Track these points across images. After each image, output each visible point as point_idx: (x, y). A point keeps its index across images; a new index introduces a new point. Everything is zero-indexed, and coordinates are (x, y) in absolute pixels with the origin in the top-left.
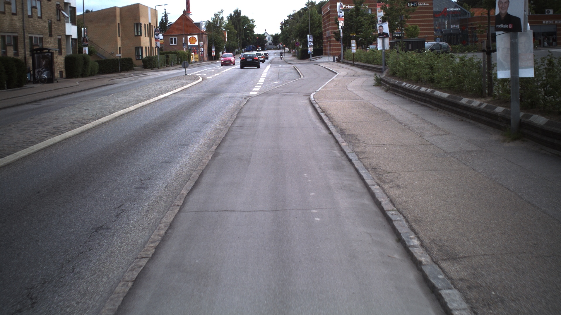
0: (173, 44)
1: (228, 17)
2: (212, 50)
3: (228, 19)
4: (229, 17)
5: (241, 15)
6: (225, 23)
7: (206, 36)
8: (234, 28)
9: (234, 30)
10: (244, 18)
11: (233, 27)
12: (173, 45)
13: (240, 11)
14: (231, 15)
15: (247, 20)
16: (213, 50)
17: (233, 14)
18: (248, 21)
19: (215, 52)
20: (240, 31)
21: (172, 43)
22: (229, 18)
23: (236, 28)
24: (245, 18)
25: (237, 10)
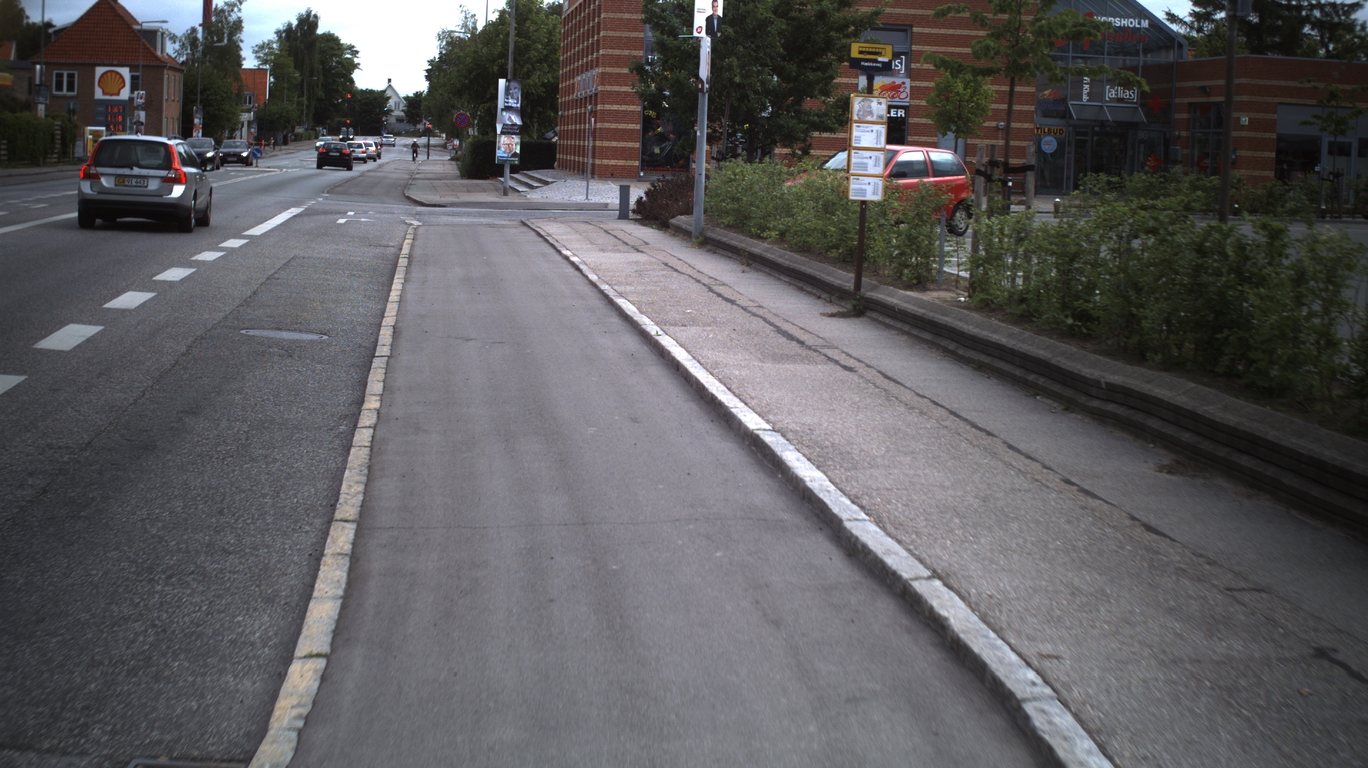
0: (65, 92)
1: (278, 33)
2: (193, 121)
3: (280, 37)
4: (284, 31)
5: (320, 31)
6: (270, 48)
7: (178, 75)
8: (292, 66)
9: (292, 69)
10: (328, 41)
11: (290, 61)
12: (64, 97)
13: (316, 16)
14: (290, 25)
15: (336, 47)
16: (196, 121)
17: (295, 23)
18: (339, 49)
19: (203, 128)
20: (312, 75)
21: (59, 87)
22: (284, 35)
23: (299, 65)
24: (331, 39)
25: (309, 14)
